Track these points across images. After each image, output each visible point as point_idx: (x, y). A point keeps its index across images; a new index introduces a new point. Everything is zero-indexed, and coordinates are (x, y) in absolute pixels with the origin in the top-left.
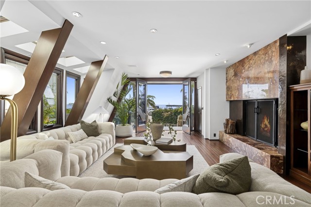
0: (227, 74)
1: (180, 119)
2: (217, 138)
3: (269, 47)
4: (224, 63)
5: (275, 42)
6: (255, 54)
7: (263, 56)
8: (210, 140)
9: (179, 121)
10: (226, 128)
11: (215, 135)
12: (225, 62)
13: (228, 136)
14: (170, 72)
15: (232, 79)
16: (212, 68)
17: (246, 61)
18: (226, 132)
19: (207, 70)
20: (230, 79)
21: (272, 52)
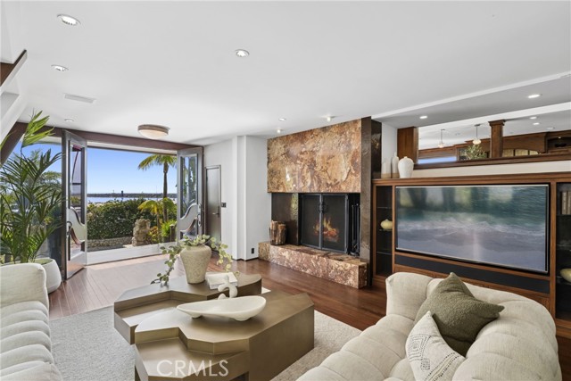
0: (269, 149)
1: (141, 227)
2: (256, 255)
3: (346, 126)
4: (276, 131)
5: (355, 122)
6: (324, 129)
7: (338, 136)
8: (247, 261)
9: (138, 233)
10: (275, 236)
11: (253, 251)
12: (279, 131)
13: (280, 248)
14: (164, 129)
15: (281, 158)
16: (248, 136)
17: (309, 136)
18: (273, 243)
19: (240, 137)
20: (277, 159)
21: (351, 133)
